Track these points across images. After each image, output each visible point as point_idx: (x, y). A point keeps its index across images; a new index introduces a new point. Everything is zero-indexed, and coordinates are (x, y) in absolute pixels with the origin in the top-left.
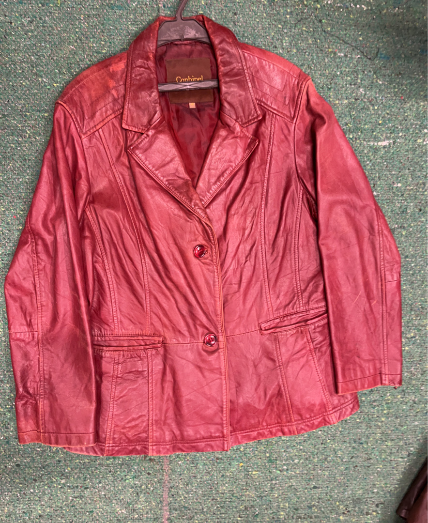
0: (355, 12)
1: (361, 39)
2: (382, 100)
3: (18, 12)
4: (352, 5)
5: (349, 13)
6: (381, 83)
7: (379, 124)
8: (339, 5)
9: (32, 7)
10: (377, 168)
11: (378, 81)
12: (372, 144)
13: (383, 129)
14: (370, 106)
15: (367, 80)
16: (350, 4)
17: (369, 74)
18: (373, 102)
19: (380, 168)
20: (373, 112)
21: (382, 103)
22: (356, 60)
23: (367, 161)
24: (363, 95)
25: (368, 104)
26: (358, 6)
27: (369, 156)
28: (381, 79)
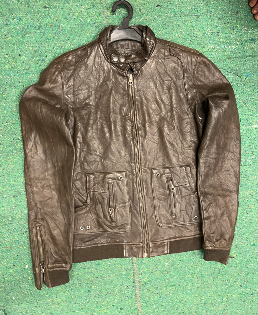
0: (227, 50)
1: (232, 66)
2: (251, 100)
3: (27, 79)
4: (226, 47)
5: (224, 51)
6: (248, 90)
7: (251, 115)
8: (217, 48)
9: (34, 75)
10: (253, 142)
11: (247, 89)
12: (248, 127)
13: (254, 118)
14: (244, 105)
15: (240, 90)
16: (224, 46)
17: (241, 86)
18: (245, 102)
19: (255, 141)
20: (246, 108)
21: (251, 102)
22: (231, 78)
23: (246, 138)
24: (239, 99)
25: (242, 104)
26: (230, 47)
27: (247, 135)
28: (249, 88)
